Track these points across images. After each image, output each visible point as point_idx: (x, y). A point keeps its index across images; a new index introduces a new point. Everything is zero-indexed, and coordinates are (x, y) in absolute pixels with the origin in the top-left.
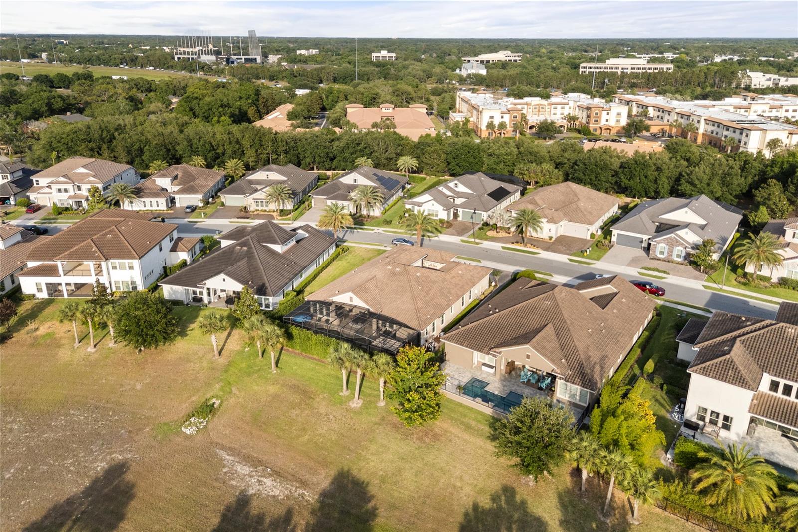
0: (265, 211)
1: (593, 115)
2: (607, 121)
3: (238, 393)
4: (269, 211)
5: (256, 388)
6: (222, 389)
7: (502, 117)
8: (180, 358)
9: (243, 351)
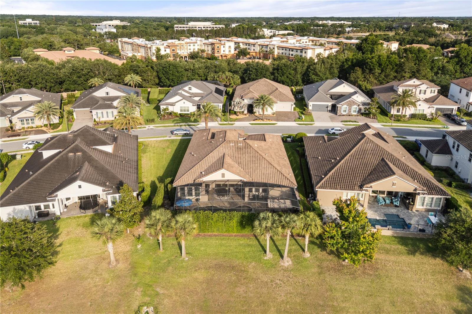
0: (32, 127)
1: (216, 48)
2: (224, 51)
3: (166, 292)
4: (37, 127)
5: (181, 280)
6: (144, 294)
7: (165, 51)
8: (70, 278)
9: (137, 250)
